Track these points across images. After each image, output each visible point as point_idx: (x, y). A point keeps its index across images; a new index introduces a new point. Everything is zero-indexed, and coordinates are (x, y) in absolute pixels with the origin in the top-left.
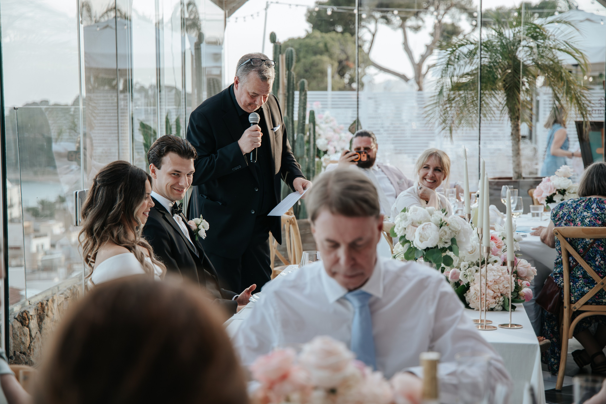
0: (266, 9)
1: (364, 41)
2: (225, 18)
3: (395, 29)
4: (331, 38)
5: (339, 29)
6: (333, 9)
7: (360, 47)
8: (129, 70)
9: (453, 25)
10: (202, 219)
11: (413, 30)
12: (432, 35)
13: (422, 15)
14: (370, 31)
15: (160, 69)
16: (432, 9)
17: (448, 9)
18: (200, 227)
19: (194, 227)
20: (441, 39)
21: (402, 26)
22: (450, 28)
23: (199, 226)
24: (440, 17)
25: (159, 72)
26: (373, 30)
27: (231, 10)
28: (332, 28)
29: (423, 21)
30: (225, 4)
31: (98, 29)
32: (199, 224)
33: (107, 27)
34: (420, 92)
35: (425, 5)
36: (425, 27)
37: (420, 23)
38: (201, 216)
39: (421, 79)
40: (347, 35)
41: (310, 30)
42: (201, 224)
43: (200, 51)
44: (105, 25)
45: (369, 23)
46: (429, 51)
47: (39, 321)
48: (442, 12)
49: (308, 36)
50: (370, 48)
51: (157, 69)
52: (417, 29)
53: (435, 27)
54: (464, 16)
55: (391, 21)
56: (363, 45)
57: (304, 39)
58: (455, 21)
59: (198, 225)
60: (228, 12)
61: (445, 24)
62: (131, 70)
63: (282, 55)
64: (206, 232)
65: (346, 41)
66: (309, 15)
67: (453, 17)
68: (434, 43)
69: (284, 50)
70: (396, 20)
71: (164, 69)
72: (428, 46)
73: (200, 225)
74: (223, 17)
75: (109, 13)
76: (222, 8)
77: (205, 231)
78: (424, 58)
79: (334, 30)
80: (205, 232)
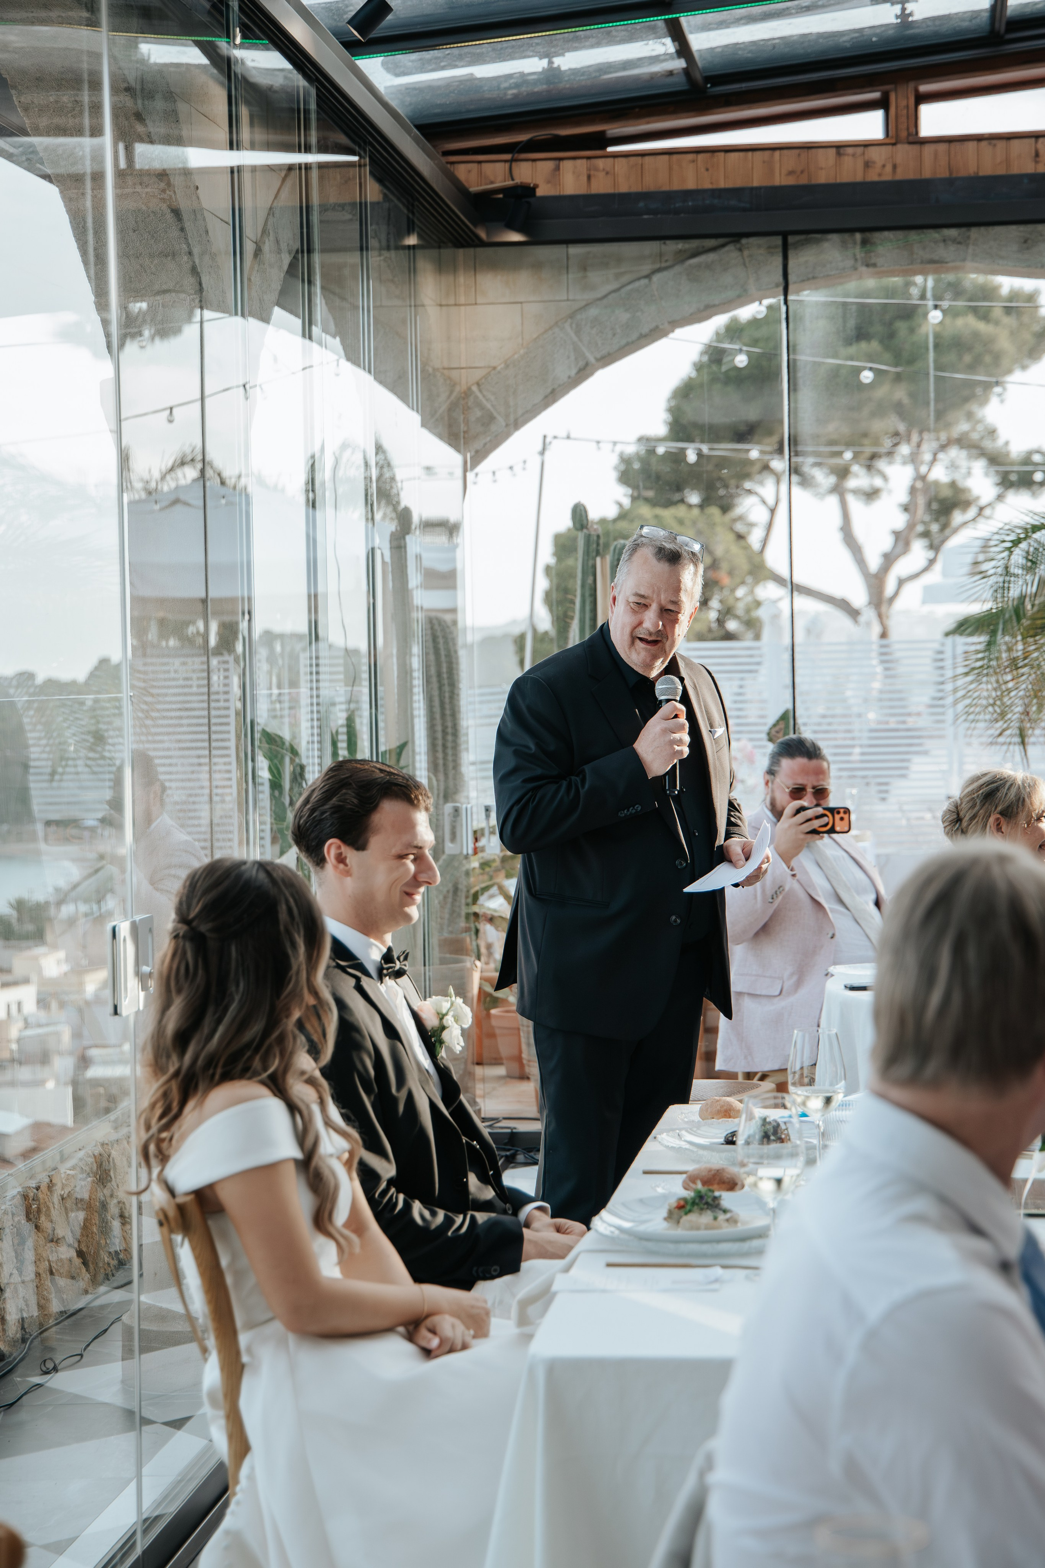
0: (542, 453)
1: (752, 525)
2: (465, 471)
3: (821, 496)
4: (676, 518)
5: (694, 498)
6: (700, 450)
7: (740, 537)
8: (243, 599)
9: (953, 484)
10: (453, 998)
11: (863, 497)
12: (906, 508)
13: (882, 464)
14: (764, 502)
15: (316, 596)
16: (905, 449)
17: (943, 447)
18: (449, 1020)
19: (431, 1021)
20: (927, 518)
21: (838, 490)
22: (946, 493)
23: (446, 1018)
24: (923, 469)
25: (314, 602)
26: (771, 501)
27: (477, 452)
28: (677, 497)
29: (885, 478)
30: (464, 438)
31: (157, 507)
32: (444, 1011)
33: (176, 501)
34: (884, 642)
35: (887, 443)
36: (890, 492)
37: (878, 482)
38: (451, 990)
39: (884, 608)
40: (714, 511)
41: (626, 502)
42: (451, 1013)
43: (406, 552)
44: (172, 497)
45: (761, 483)
46: (901, 544)
47: (16, 1242)
48: (927, 457)
49: (623, 516)
50: (765, 542)
51: (309, 596)
52: (871, 495)
53: (913, 491)
54: (979, 466)
55: (813, 477)
56: (749, 533)
57: (615, 521)
58: (958, 477)
59: (442, 1017)
60: (471, 458)
61: (936, 483)
62: (249, 599)
63: (603, 558)
64: (464, 1032)
65: (712, 525)
66: (623, 467)
67: (953, 466)
68: (911, 526)
69: (607, 546)
70: (823, 478)
71: (326, 595)
72: (897, 534)
73: (446, 1014)
74: (459, 472)
75: (179, 473)
76: (459, 451)
77: (463, 1030)
78: (889, 560)
79: (682, 501)
80: (462, 1035)
